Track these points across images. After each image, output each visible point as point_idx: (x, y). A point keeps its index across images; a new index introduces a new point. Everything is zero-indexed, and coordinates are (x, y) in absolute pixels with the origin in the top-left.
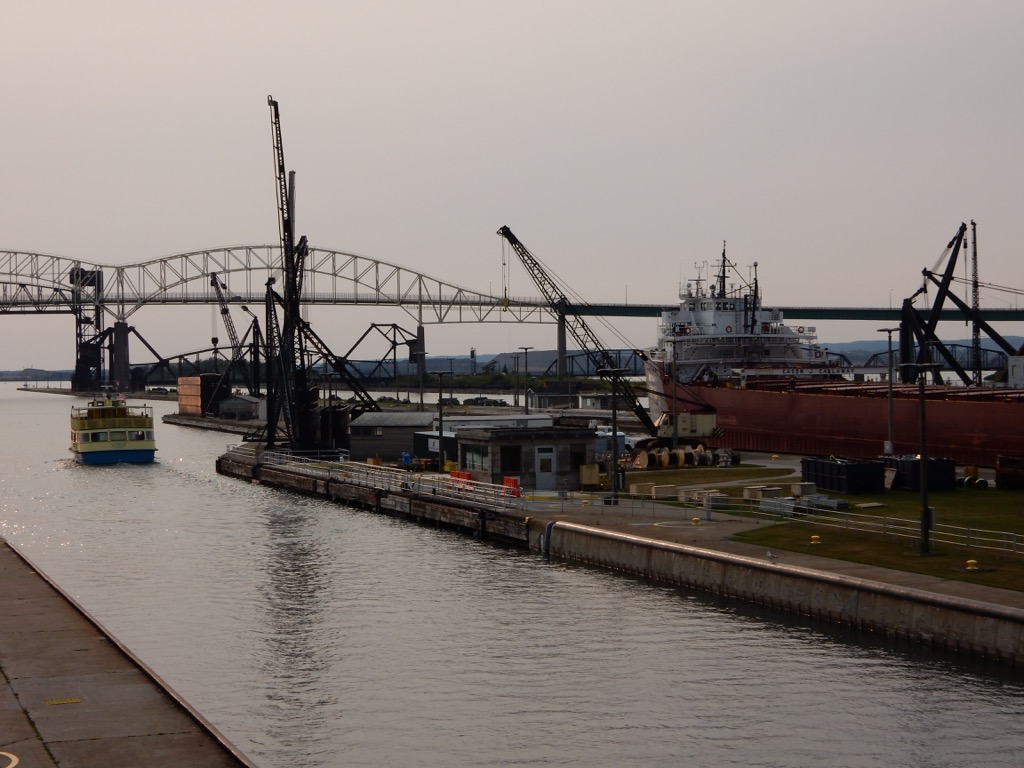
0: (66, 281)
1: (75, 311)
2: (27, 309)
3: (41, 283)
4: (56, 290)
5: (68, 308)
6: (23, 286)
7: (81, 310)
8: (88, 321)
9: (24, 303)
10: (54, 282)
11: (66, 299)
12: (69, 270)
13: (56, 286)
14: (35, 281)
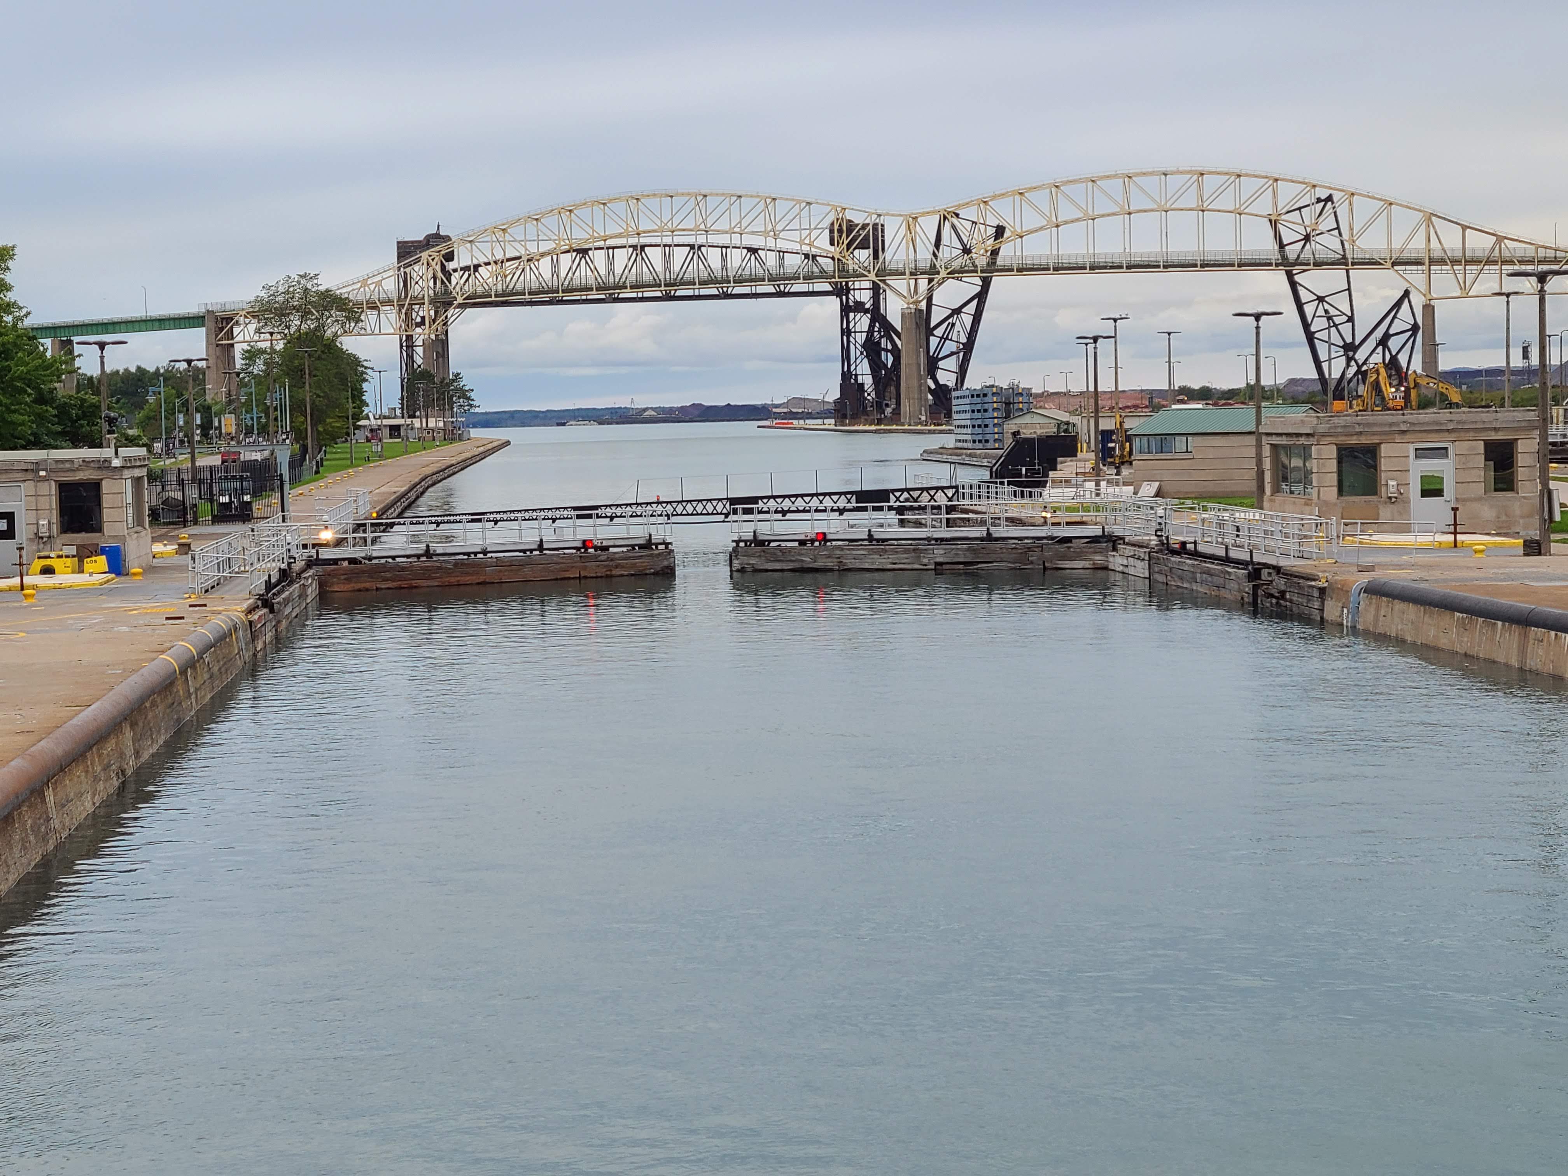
0: (823, 242)
1: (840, 291)
2: (761, 290)
3: (782, 245)
4: (807, 256)
5: (827, 287)
6: (753, 251)
7: (848, 290)
8: (859, 307)
9: (755, 280)
10: (801, 243)
11: (822, 271)
12: (826, 223)
13: (806, 249)
14: (771, 243)
